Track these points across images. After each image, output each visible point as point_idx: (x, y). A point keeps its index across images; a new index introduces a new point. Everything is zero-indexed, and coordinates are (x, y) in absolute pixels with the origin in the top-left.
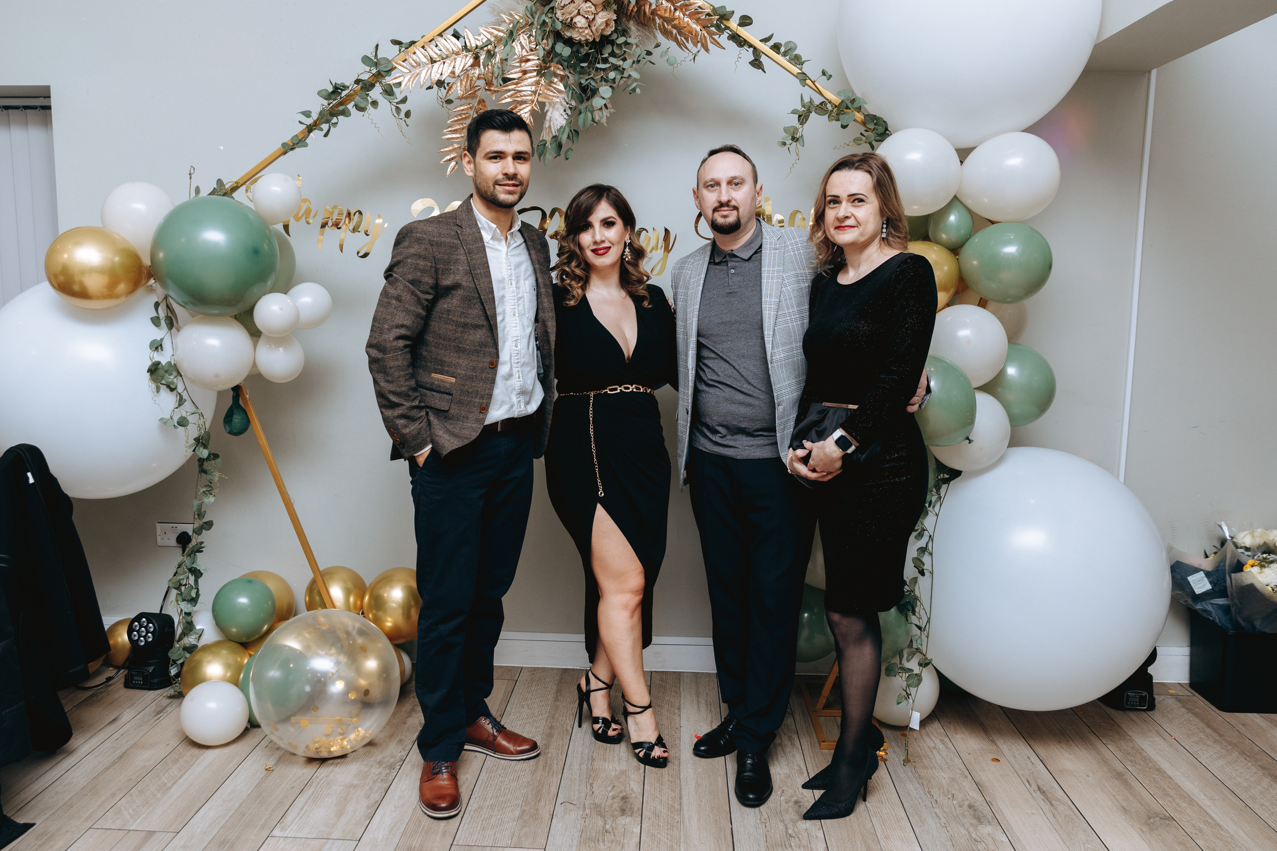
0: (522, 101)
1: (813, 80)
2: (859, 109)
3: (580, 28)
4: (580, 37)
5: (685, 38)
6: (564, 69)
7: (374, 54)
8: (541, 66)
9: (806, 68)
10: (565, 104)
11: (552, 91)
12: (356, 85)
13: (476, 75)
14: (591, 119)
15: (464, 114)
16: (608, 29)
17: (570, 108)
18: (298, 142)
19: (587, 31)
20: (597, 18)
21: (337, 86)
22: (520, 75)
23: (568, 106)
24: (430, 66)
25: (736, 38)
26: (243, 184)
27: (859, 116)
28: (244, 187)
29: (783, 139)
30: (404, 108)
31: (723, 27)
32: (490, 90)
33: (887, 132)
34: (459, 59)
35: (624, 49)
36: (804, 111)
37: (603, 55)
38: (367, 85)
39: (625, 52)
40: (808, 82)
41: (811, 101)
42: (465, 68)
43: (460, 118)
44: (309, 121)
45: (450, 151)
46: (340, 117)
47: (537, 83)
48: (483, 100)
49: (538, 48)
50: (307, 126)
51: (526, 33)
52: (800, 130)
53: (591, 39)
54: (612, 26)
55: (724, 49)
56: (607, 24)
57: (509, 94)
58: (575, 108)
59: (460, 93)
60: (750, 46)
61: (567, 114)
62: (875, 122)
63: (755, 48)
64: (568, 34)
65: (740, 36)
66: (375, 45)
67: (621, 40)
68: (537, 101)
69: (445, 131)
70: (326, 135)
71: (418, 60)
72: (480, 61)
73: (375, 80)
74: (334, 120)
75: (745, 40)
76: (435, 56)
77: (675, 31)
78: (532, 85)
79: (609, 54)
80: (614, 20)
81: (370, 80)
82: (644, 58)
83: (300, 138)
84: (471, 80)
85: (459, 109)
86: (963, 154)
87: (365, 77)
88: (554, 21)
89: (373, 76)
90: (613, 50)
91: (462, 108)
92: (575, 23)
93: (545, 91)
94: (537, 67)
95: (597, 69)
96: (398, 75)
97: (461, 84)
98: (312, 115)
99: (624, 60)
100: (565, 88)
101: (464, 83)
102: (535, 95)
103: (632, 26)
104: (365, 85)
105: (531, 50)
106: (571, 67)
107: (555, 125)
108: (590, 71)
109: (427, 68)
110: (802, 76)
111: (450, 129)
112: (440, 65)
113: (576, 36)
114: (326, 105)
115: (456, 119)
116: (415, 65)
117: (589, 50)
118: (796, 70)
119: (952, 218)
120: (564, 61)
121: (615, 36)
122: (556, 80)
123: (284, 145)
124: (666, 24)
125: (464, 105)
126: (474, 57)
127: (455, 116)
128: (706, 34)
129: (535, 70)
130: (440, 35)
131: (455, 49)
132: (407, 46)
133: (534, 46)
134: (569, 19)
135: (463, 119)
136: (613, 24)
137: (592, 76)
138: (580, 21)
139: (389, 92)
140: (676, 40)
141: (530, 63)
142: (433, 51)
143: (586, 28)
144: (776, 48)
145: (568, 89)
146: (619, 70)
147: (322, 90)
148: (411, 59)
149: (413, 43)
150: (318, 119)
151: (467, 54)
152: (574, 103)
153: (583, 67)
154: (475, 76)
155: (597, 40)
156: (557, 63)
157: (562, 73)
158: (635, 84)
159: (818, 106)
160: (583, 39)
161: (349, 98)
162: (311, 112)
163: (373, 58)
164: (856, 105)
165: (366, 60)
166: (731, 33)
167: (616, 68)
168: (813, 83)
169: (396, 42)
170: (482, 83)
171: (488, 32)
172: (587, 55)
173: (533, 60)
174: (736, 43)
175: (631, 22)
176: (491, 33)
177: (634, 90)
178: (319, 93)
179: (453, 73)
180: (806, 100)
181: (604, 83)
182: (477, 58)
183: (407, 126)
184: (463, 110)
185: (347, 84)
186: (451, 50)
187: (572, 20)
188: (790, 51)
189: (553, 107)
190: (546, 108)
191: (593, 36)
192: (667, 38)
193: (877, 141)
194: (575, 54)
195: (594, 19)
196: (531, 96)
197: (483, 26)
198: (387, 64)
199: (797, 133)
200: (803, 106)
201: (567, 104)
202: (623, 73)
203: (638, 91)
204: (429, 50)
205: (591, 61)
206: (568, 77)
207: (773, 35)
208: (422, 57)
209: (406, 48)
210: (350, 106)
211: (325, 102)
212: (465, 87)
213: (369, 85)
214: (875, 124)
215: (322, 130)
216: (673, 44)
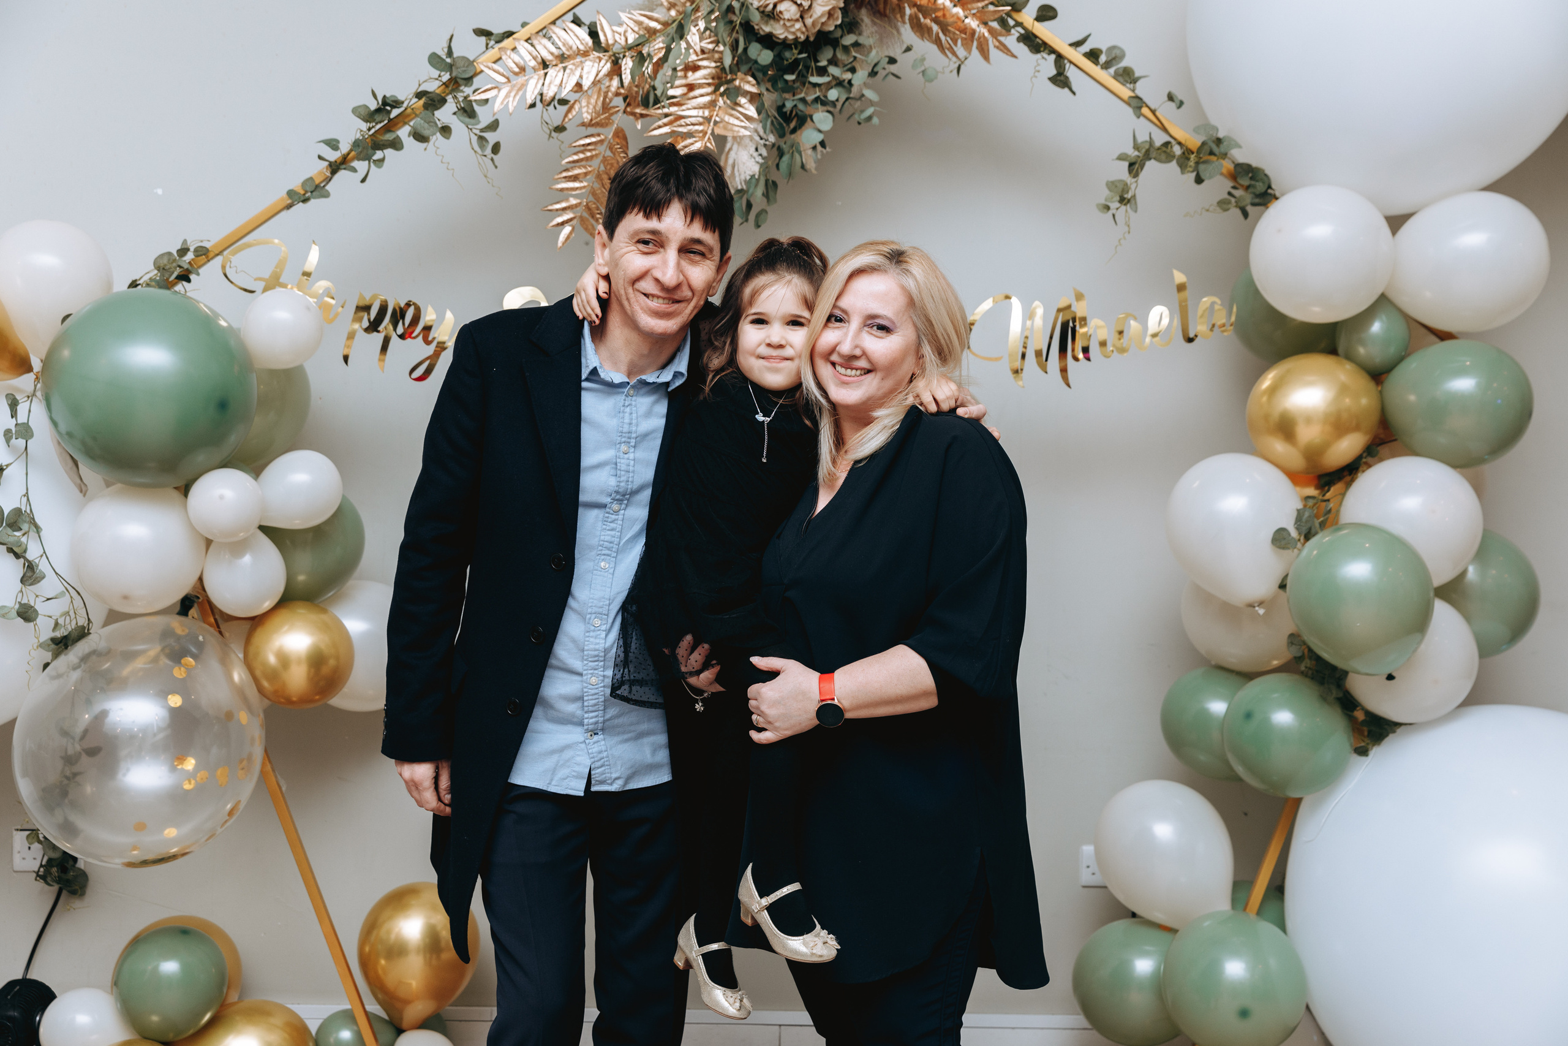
0: (685, 133)
1: (1153, 107)
2: (1224, 156)
3: (788, 20)
4: (786, 34)
5: (951, 39)
6: (758, 83)
7: (446, 50)
8: (719, 78)
9: (1141, 89)
10: (758, 138)
11: (738, 118)
12: (417, 100)
13: (613, 89)
14: (799, 164)
15: (590, 150)
16: (831, 22)
17: (765, 145)
18: (314, 190)
19: (798, 25)
20: (814, 5)
21: (388, 101)
22: (683, 90)
23: (762, 142)
24: (542, 72)
25: (1031, 41)
26: (218, 255)
27: (1227, 165)
28: (219, 259)
29: (1106, 200)
30: (492, 137)
31: (1011, 22)
32: (633, 114)
33: (1270, 191)
34: (588, 64)
35: (854, 54)
36: (1138, 157)
37: (818, 61)
38: (436, 101)
39: (855, 58)
40: (1145, 110)
41: (1151, 142)
42: (598, 78)
43: (581, 156)
44: (334, 156)
45: (564, 209)
46: (389, 152)
47: (712, 104)
48: (622, 130)
49: (716, 49)
50: (331, 164)
51: (694, 24)
52: (1133, 187)
53: (803, 38)
54: (837, 19)
55: (1015, 57)
56: (830, 14)
57: (666, 120)
58: (774, 145)
59: (587, 117)
60: (1052, 51)
61: (761, 155)
62: (1250, 175)
63: (1060, 58)
64: (767, 29)
65: (1036, 37)
66: (449, 37)
67: (849, 40)
68: (713, 133)
69: (556, 177)
70: (363, 181)
71: (522, 63)
72: (620, 67)
73: (447, 92)
74: (379, 155)
75: (1045, 44)
76: (548, 57)
77: (935, 28)
78: (703, 107)
79: (828, 61)
80: (840, 9)
81: (438, 91)
82: (884, 69)
83: (317, 182)
84: (605, 97)
85: (582, 142)
86: (1396, 223)
87: (433, 87)
88: (747, 7)
89: (444, 86)
90: (835, 55)
91: (588, 141)
92: (781, 12)
93: (727, 118)
94: (713, 78)
95: (810, 83)
96: (489, 86)
97: (589, 103)
98: (341, 146)
99: (853, 70)
100: (759, 112)
101: (593, 101)
102: (709, 123)
103: (865, 17)
104: (432, 100)
105: (703, 52)
106: (769, 80)
107: (743, 173)
108: (797, 88)
109: (536, 77)
110: (1135, 102)
111: (565, 174)
112: (559, 71)
113: (779, 31)
114: (365, 129)
115: (575, 157)
116: (517, 70)
117: (800, 53)
118: (1125, 92)
119: (1376, 327)
120: (758, 70)
121: (839, 33)
122: (743, 100)
123: (291, 193)
124: (921, 16)
125: (592, 136)
126: (613, 61)
127: (575, 154)
128: (986, 34)
129: (709, 85)
130: (554, 23)
131: (582, 47)
132: (498, 39)
133: (711, 46)
134: (771, 7)
135: (587, 159)
136: (839, 14)
137: (802, 95)
138: (788, 10)
139: (467, 111)
140: (938, 42)
141: (700, 74)
142: (545, 49)
143: (797, 20)
144: (1093, 55)
145: (763, 115)
146: (843, 87)
147: (359, 107)
148: (510, 61)
149: (509, 34)
150: (348, 154)
151: (601, 55)
152: (772, 139)
153: (786, 81)
154: (611, 91)
155: (812, 39)
156: (745, 74)
157: (754, 90)
158: (870, 111)
159: (1159, 149)
160: (791, 37)
161: (402, 119)
162: (338, 141)
163: (444, 57)
164: (1223, 148)
165: (434, 60)
166: (1022, 31)
167: (839, 83)
168: (1153, 112)
169: (481, 32)
170: (619, 102)
171: (635, 21)
172: (796, 62)
173: (705, 67)
174: (1029, 47)
175: (864, 11)
176: (639, 23)
177: (869, 118)
178: (355, 111)
179: (579, 85)
180: (1142, 138)
181: (819, 105)
182: (616, 63)
183: (496, 167)
184: (589, 144)
185: (401, 98)
186: (575, 48)
187: (775, 6)
188: (1114, 62)
189: (739, 144)
190: (728, 146)
191: (806, 33)
192: (922, 37)
193: (1254, 204)
194: (778, 60)
195: (810, 7)
196: (700, 124)
197: (624, 11)
198: (467, 67)
199: (1128, 192)
200: (1136, 147)
201: (761, 139)
202: (850, 91)
203: (875, 120)
204: (538, 47)
205: (801, 70)
206: (763, 95)
207: (1089, 36)
208: (528, 57)
209: (497, 42)
210: (404, 133)
211: (364, 126)
212: (594, 107)
213: (438, 101)
214: (1251, 178)
215: (354, 170)
216: (934, 48)
